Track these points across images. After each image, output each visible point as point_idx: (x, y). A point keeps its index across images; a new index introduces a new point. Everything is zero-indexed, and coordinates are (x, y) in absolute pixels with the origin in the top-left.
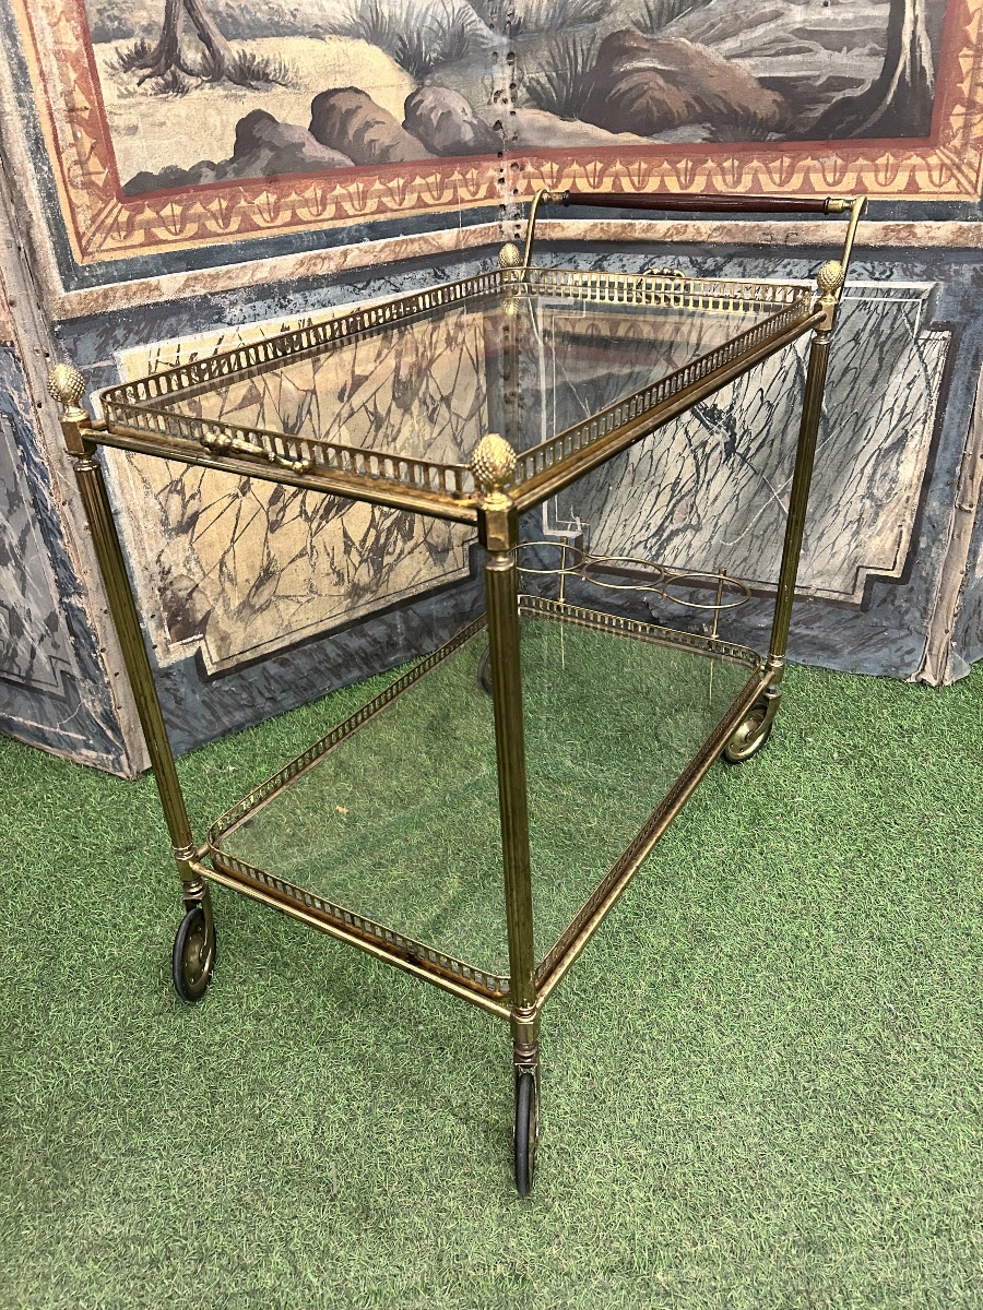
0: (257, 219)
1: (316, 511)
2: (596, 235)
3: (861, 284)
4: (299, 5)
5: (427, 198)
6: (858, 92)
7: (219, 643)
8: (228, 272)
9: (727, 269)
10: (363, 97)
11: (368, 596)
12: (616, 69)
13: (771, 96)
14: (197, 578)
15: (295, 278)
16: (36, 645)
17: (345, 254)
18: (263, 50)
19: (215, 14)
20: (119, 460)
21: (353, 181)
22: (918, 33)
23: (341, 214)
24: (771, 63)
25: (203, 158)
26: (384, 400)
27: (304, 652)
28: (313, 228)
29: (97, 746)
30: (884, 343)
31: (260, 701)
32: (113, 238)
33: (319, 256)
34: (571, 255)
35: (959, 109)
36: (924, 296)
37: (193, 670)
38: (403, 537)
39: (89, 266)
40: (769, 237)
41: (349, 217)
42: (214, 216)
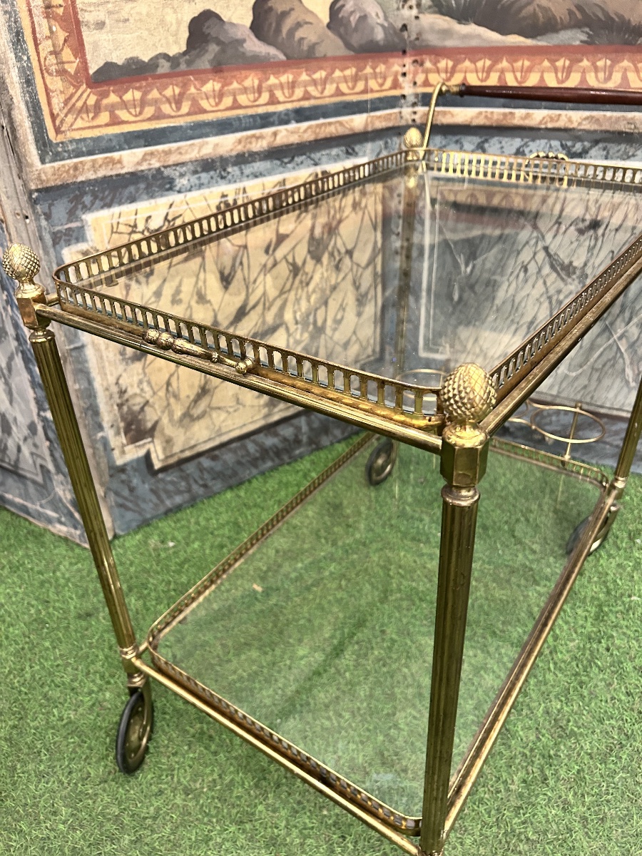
0: (205, 104)
2: (481, 121)
5: (344, 88)
7: (165, 444)
8: (178, 148)
9: (593, 152)
14: (148, 395)
15: (234, 153)
16: (21, 443)
17: (275, 134)
21: (284, 72)
23: (273, 101)
25: (160, 50)
26: (301, 253)
27: (230, 450)
28: (250, 112)
29: (68, 523)
31: (195, 487)
32: (82, 118)
33: (254, 136)
34: (457, 137)
37: (143, 466)
39: (62, 143)
40: (633, 126)
41: (279, 103)
42: (168, 101)
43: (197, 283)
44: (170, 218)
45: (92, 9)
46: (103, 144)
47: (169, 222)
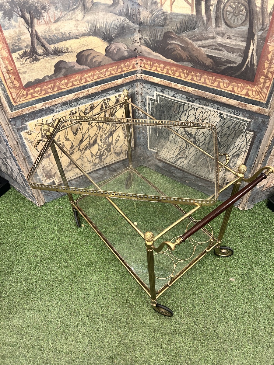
0: (62, 87)
1: (83, 149)
2: (162, 83)
3: (231, 115)
4: (71, 31)
5: (113, 72)
6: (235, 65)
7: (59, 178)
8: (55, 100)
10: (92, 51)
11: (98, 165)
12: (168, 42)
13: (210, 60)
14: (52, 166)
15: (74, 99)
16: (16, 175)
17: (88, 91)
18: (60, 45)
19: (46, 39)
20: (29, 145)
21: (90, 73)
22: (253, 53)
23: (86, 81)
24: (211, 51)
25: (46, 75)
27: (81, 178)
28: (78, 86)
30: (236, 131)
32: (22, 98)
33: (81, 92)
35: (263, 77)
36: (248, 122)
37: (52, 184)
38: (108, 152)
39: (17, 105)
40: (207, 97)
41: (89, 81)
42: (50, 88)
43: (65, 135)
44: (54, 119)
45: (22, 68)
46: (30, 103)
47: (54, 121)
